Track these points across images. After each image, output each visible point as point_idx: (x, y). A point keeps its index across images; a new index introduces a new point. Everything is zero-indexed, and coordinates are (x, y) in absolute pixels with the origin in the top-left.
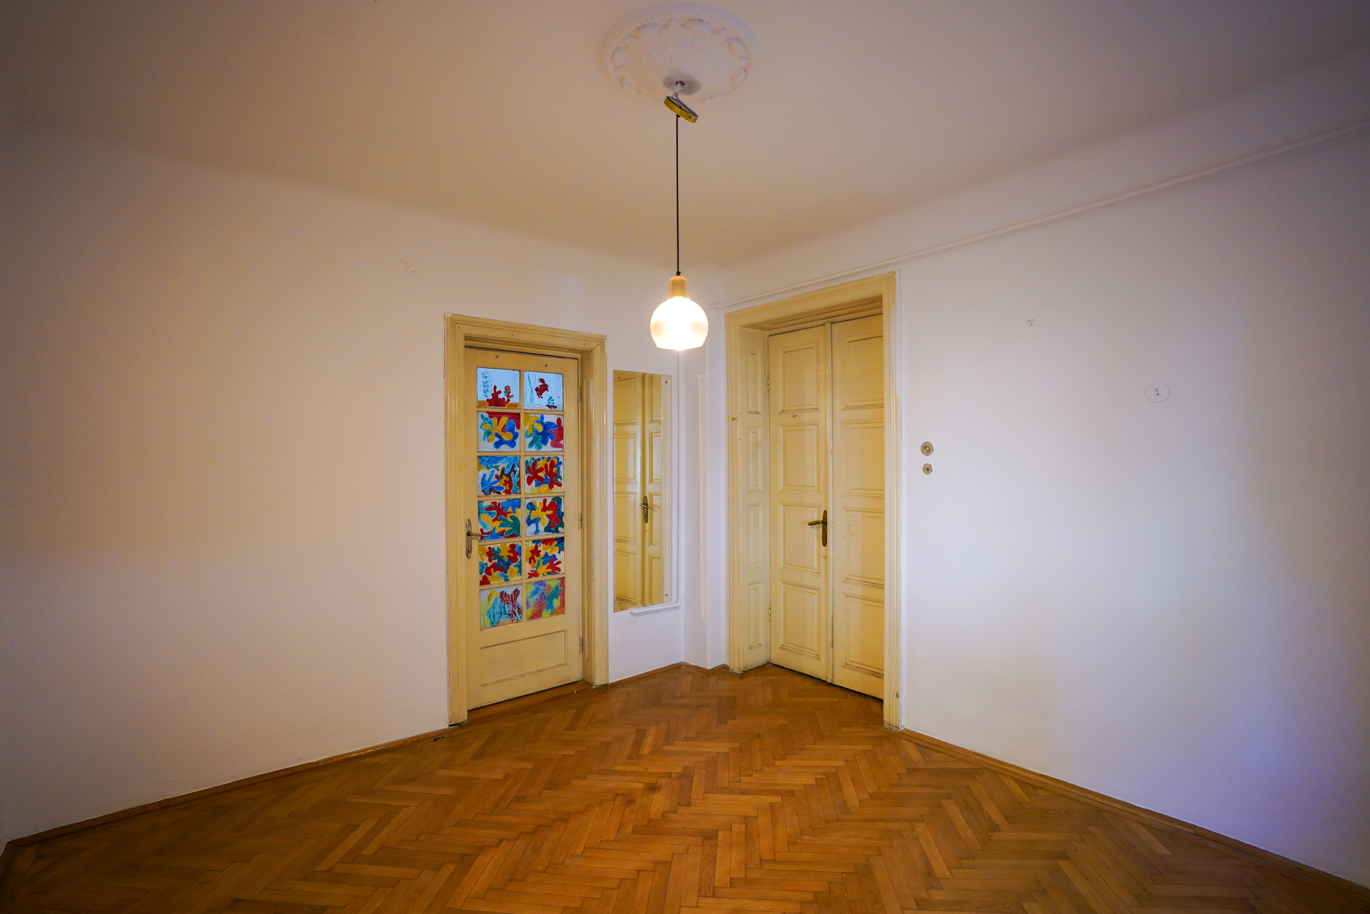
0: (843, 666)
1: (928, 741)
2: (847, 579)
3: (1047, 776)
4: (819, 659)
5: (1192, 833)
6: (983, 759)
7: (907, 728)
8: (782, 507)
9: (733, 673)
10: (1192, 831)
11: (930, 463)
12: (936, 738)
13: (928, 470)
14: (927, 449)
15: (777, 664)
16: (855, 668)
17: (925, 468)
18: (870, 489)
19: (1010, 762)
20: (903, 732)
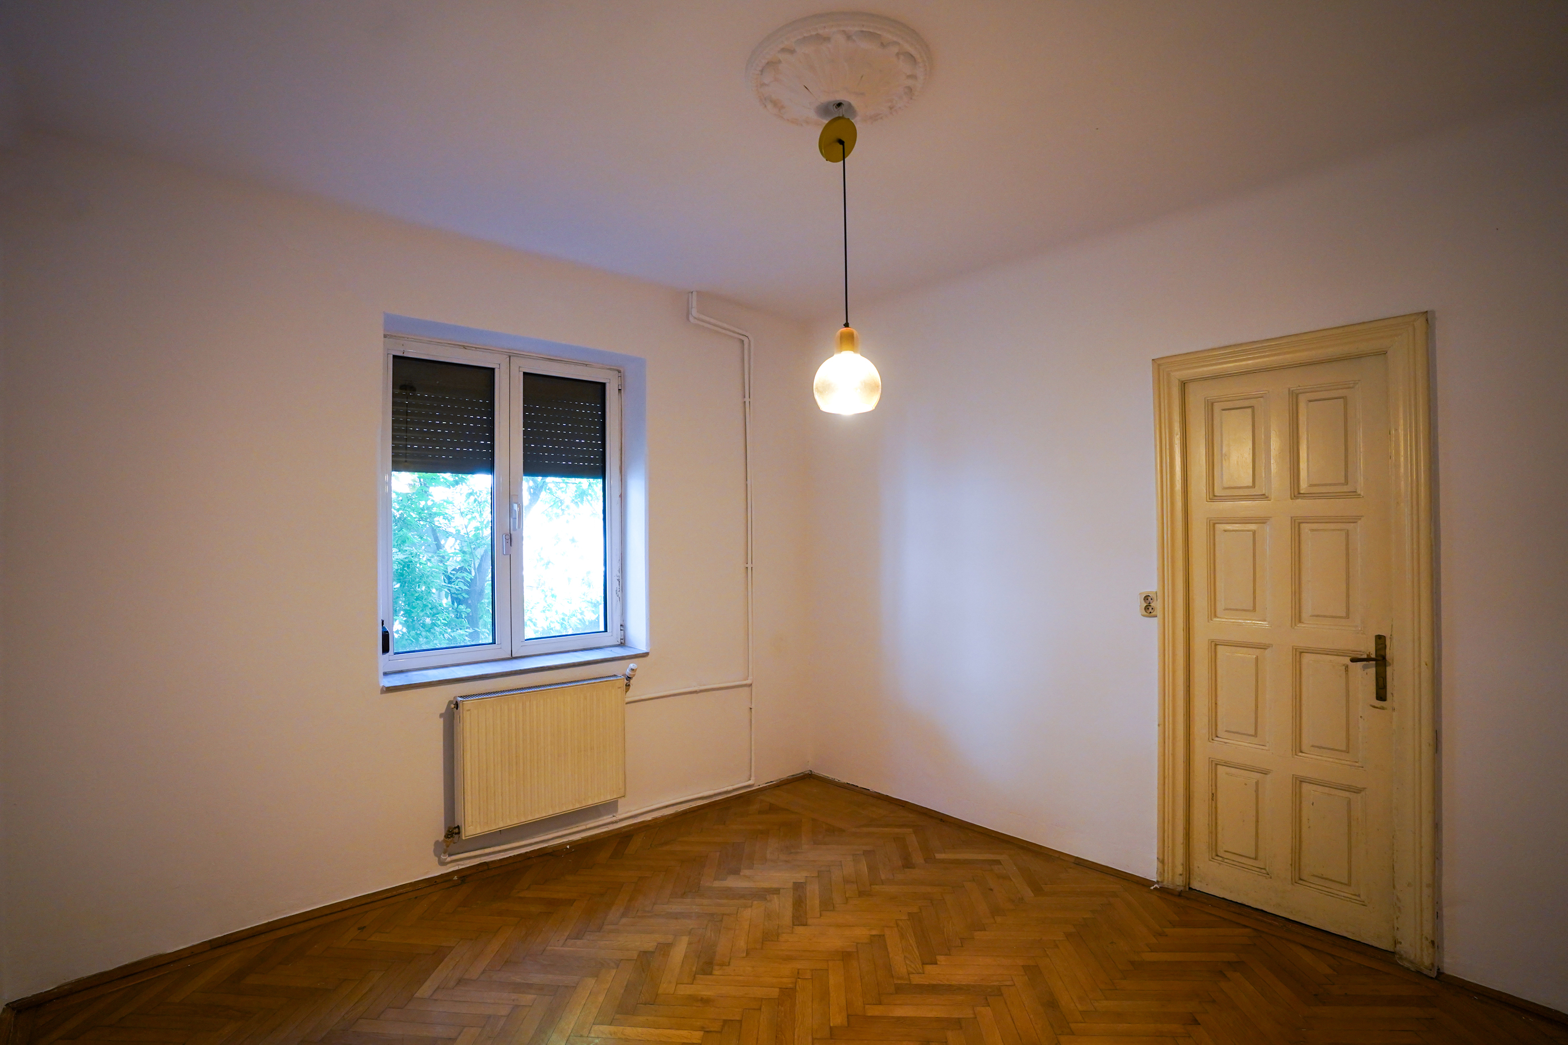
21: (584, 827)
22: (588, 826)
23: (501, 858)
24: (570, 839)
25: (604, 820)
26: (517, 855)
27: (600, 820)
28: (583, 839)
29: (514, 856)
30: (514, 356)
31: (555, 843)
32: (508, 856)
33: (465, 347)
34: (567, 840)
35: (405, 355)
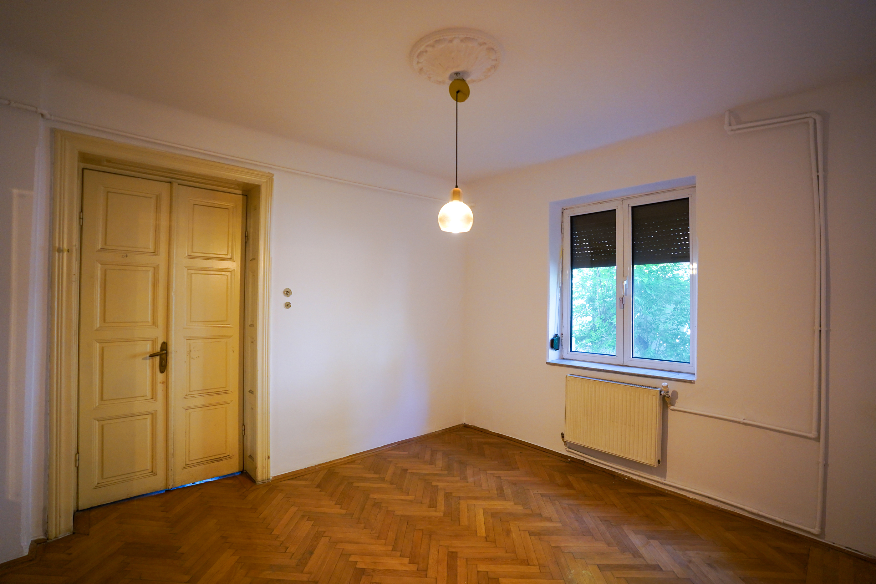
0: (184, 468)
1: (290, 475)
2: (186, 395)
3: (349, 456)
4: (155, 474)
5: (397, 445)
6: (322, 466)
7: (273, 476)
8: (98, 344)
9: (59, 540)
10: (397, 444)
11: (289, 302)
12: (292, 471)
13: (288, 306)
14: (287, 293)
15: (90, 507)
16: (197, 464)
17: (287, 304)
18: (213, 321)
19: (333, 460)
20: (273, 480)
21: (638, 474)
22: (641, 475)
23: (592, 463)
24: (631, 476)
25: (654, 477)
26: (600, 467)
27: (653, 477)
28: (638, 481)
29: (599, 466)
30: (624, 200)
31: (622, 473)
32: (596, 465)
33: (600, 203)
34: (630, 476)
35: (575, 215)
